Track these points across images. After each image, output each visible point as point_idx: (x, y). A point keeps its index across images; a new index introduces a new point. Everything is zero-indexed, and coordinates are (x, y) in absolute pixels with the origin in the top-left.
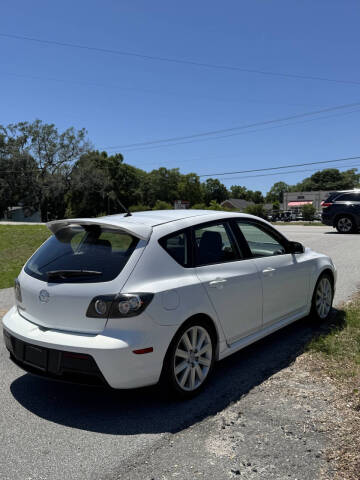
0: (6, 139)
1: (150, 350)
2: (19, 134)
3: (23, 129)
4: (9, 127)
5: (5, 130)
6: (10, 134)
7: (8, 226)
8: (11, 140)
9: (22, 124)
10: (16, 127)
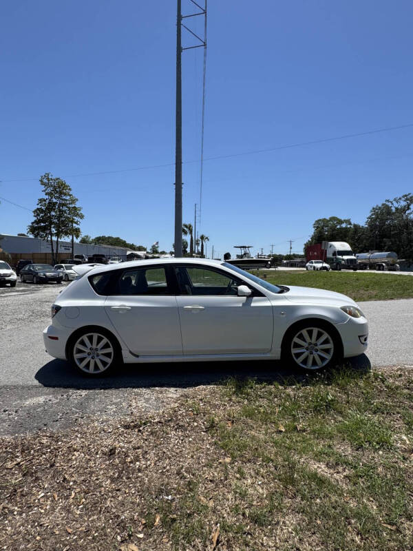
0: (393, 209)
1: (56, 338)
2: (403, 203)
3: (407, 199)
4: (395, 200)
5: (391, 202)
6: (396, 205)
7: (400, 275)
8: (397, 209)
9: (406, 196)
10: (400, 199)
